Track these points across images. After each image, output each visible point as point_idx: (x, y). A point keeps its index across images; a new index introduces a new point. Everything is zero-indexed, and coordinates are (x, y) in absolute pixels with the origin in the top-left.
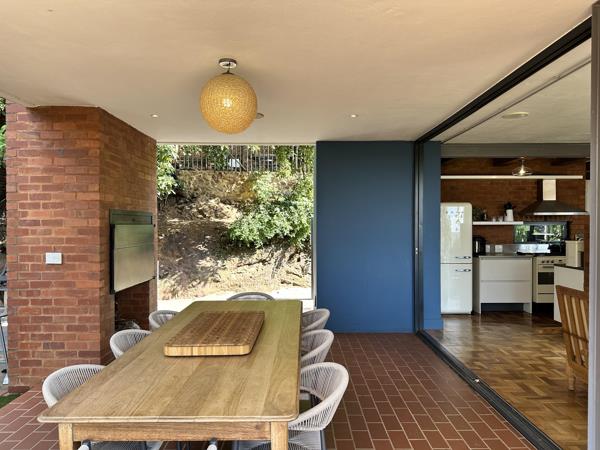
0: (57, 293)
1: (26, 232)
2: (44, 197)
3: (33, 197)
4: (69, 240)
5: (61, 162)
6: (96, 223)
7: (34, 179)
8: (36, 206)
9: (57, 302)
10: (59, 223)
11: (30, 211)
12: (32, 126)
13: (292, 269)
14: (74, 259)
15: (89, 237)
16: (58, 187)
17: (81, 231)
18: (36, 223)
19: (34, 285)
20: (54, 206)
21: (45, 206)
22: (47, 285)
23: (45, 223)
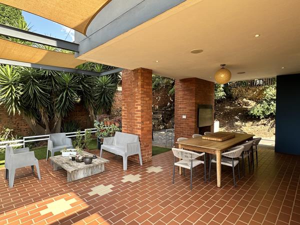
0: (185, 126)
1: (178, 110)
2: (182, 101)
3: (180, 102)
4: (188, 113)
5: (186, 92)
6: (194, 108)
7: (181, 97)
8: (181, 104)
9: (185, 128)
10: (186, 108)
11: (180, 105)
12: (180, 84)
14: (189, 117)
15: (192, 112)
16: (186, 99)
17: (191, 110)
18: (181, 108)
19: (180, 123)
20: (185, 104)
21: (183, 104)
22: (183, 123)
23: (183, 108)
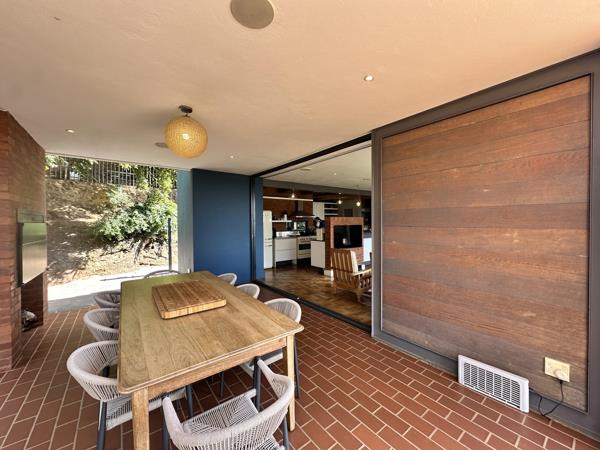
13: (148, 255)
